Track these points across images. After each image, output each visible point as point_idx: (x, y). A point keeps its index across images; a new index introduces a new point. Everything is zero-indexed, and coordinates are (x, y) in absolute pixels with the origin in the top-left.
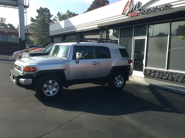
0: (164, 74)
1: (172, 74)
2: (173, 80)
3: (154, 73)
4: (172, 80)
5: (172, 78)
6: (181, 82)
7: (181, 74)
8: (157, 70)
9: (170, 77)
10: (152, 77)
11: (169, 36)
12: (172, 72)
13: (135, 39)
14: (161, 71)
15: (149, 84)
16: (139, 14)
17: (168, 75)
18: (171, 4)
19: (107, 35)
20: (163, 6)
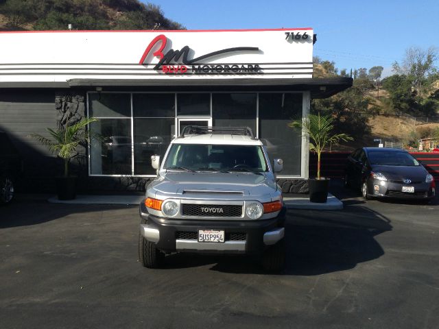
6: (286, 193)
7: (286, 180)
13: (181, 120)
16: (191, 72)
18: (261, 66)
19: (86, 105)
20: (246, 66)
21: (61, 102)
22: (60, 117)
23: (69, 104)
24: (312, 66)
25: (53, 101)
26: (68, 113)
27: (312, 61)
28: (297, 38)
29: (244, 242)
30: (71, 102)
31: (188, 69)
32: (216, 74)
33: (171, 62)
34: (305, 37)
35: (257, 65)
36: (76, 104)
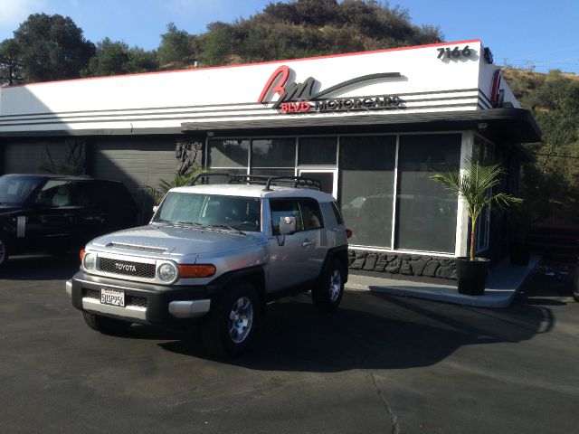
0: (389, 259)
1: (410, 259)
2: (413, 274)
3: (363, 260)
4: (410, 274)
5: (411, 268)
6: (432, 277)
7: (432, 258)
8: (371, 252)
9: (405, 267)
10: (357, 269)
11: (396, 170)
12: (409, 255)
13: (301, 171)
14: (381, 253)
15: (370, 287)
16: (314, 110)
17: (399, 263)
18: (402, 98)
19: (203, 153)
20: (382, 99)
21: (181, 149)
22: (179, 167)
23: (188, 152)
24: (476, 93)
25: (173, 149)
26: (186, 163)
27: (477, 87)
28: (455, 55)
29: (144, 309)
30: (190, 149)
31: (312, 107)
32: (346, 111)
33: (293, 99)
34: (467, 54)
35: (396, 96)
36: (195, 152)
